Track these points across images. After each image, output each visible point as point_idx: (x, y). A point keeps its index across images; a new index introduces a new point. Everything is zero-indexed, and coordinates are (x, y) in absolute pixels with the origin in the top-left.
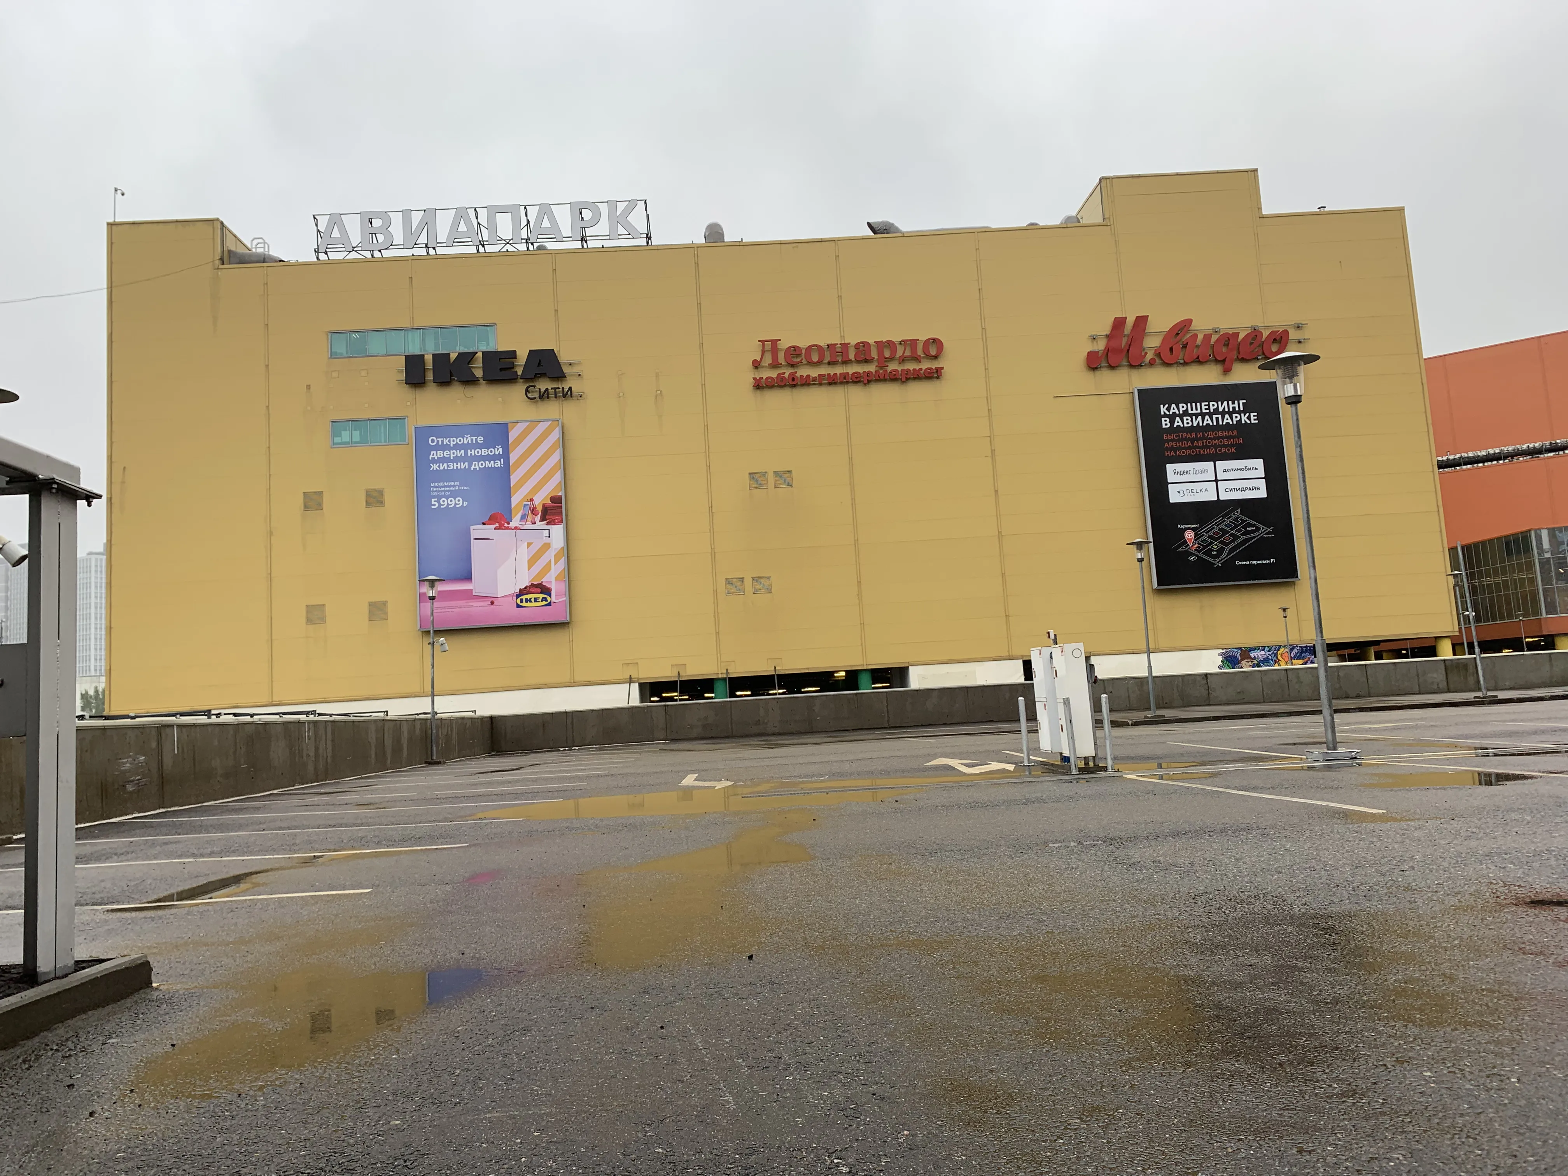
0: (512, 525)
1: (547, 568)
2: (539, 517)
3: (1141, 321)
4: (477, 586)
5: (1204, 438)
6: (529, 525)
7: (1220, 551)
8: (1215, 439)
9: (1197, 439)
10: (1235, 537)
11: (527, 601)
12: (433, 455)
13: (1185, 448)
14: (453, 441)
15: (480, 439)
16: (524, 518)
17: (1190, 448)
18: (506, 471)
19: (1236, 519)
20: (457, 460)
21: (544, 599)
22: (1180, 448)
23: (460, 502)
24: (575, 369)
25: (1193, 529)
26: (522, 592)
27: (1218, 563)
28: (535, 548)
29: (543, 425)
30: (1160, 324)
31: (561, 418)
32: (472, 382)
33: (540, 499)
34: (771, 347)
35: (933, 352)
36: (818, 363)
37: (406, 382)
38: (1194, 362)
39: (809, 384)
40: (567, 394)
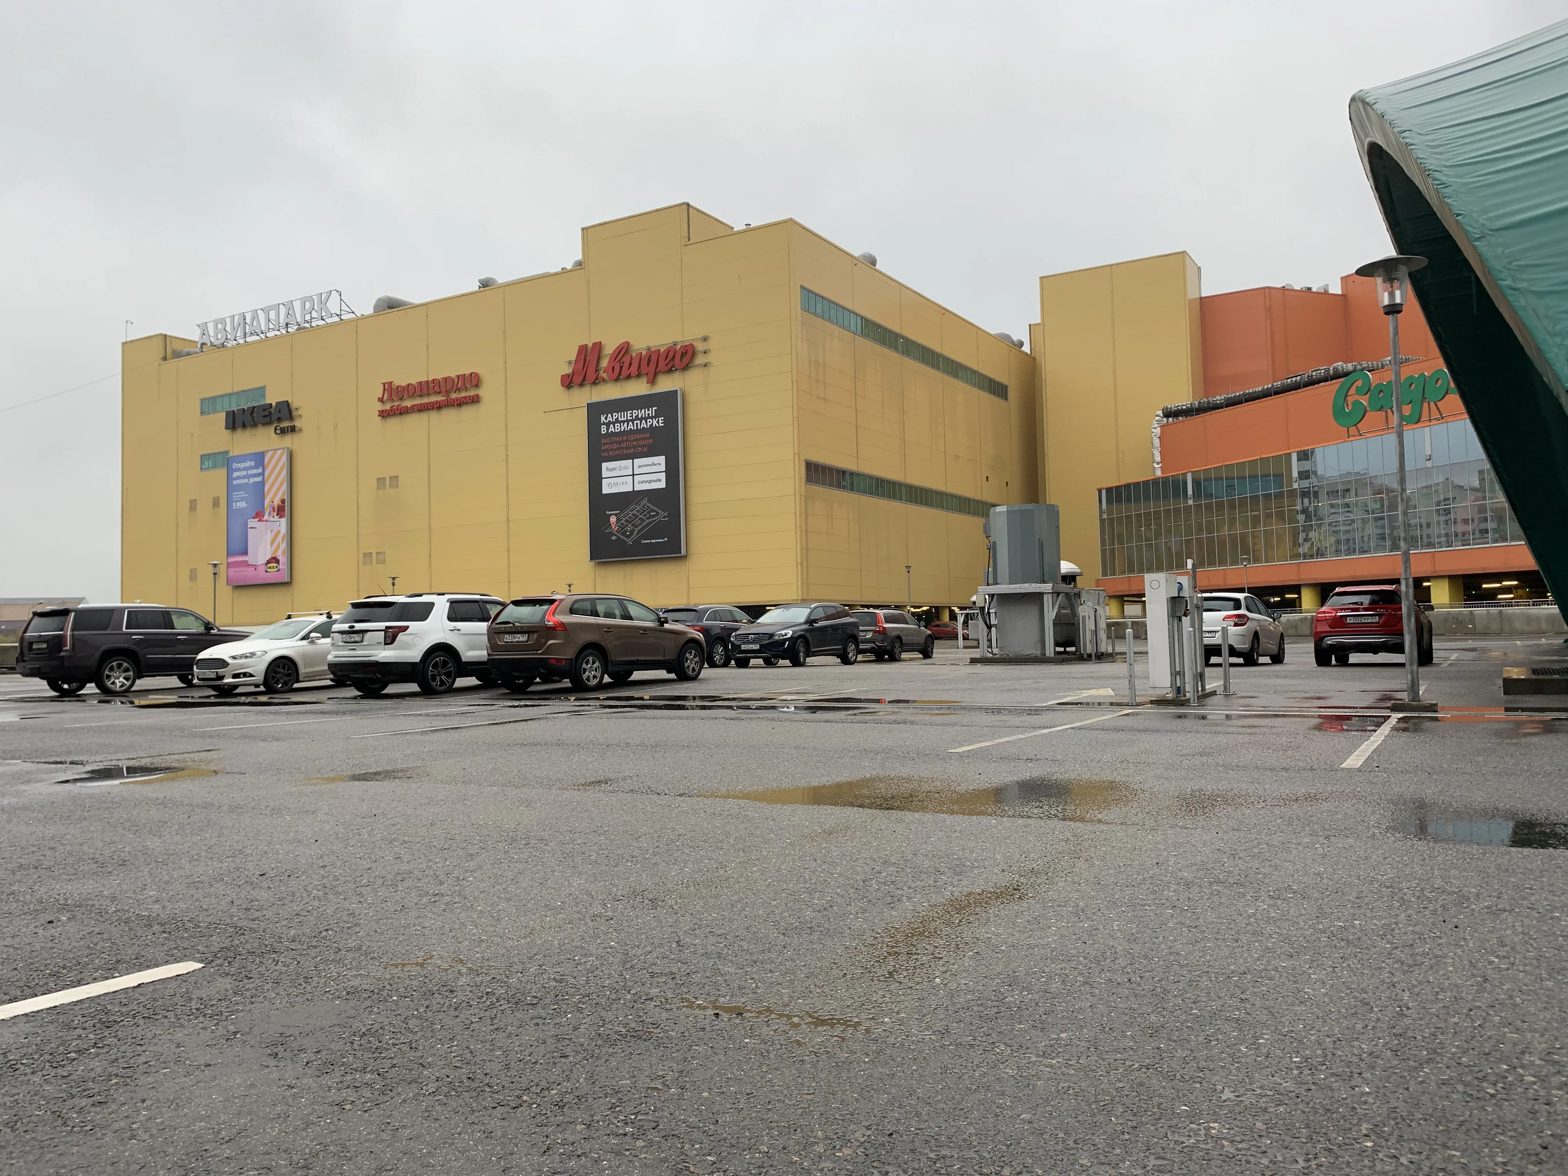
0: (266, 517)
1: (279, 547)
2: (276, 513)
3: (598, 346)
4: (249, 558)
5: (627, 440)
6: (272, 519)
7: (632, 532)
8: (634, 441)
9: (622, 441)
10: (642, 520)
11: (270, 567)
12: (235, 474)
13: (615, 450)
14: (243, 465)
15: (253, 463)
16: (270, 514)
17: (618, 449)
18: (263, 483)
19: (644, 506)
20: (244, 477)
21: (277, 567)
22: (611, 450)
23: (243, 504)
24: (299, 412)
25: (616, 515)
26: (268, 562)
27: (630, 541)
28: (274, 533)
29: (279, 452)
30: (609, 349)
31: (290, 446)
32: (254, 425)
33: (277, 502)
34: (388, 387)
35: (474, 383)
36: (412, 396)
37: (226, 428)
38: (629, 377)
39: (407, 413)
40: (293, 429)
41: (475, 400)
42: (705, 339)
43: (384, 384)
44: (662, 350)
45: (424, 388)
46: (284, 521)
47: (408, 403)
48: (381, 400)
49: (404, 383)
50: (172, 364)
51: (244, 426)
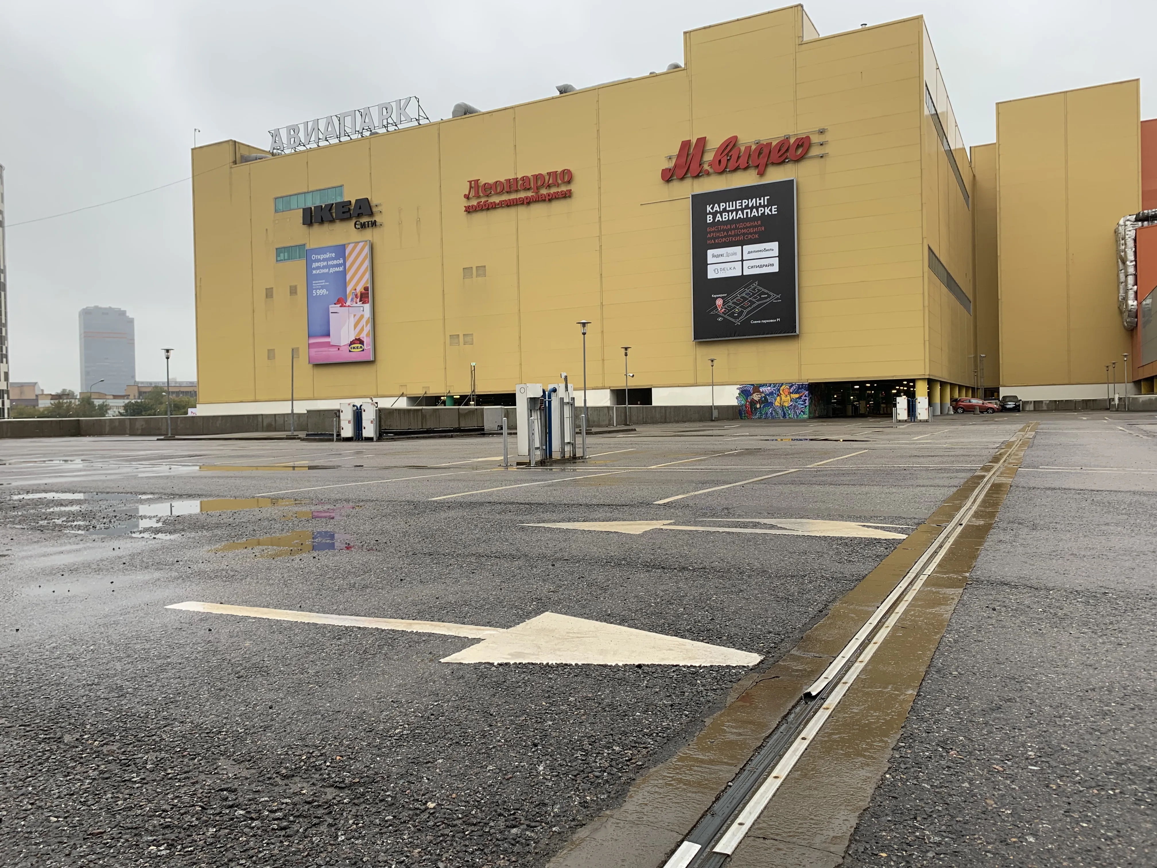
0: (348, 303)
1: (362, 330)
2: (358, 300)
3: (702, 142)
4: (332, 339)
5: (736, 228)
6: (355, 305)
8: (744, 228)
9: (731, 230)
10: (752, 303)
11: (354, 348)
12: (314, 265)
13: (722, 237)
14: (322, 257)
15: (333, 255)
16: (352, 300)
17: (725, 237)
18: (344, 273)
19: (754, 289)
20: (324, 267)
21: (361, 347)
22: (718, 237)
23: (324, 292)
24: (379, 209)
25: (722, 298)
26: (352, 343)
27: (738, 322)
28: (357, 317)
29: (361, 244)
30: (715, 143)
31: (371, 239)
32: (332, 221)
33: (360, 289)
34: (474, 185)
35: (566, 179)
36: (501, 193)
37: (304, 224)
38: (736, 170)
39: (495, 208)
40: (374, 224)
41: (567, 195)
42: (822, 132)
43: (470, 182)
44: (774, 144)
45: (511, 186)
46: (367, 307)
47: (496, 199)
48: (467, 197)
49: (491, 181)
50: (244, 167)
51: (322, 222)
